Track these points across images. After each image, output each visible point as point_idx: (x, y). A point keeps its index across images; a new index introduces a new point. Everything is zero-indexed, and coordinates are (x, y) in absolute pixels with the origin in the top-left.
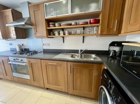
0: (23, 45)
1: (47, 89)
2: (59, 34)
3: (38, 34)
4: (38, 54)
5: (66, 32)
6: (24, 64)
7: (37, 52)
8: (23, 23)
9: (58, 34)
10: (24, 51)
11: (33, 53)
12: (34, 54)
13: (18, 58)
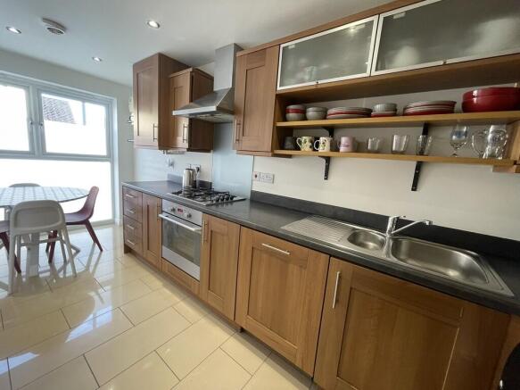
0: (198, 169)
1: (243, 330)
2: (315, 145)
4: (235, 203)
5: (344, 140)
6: (193, 229)
7: (232, 199)
8: (213, 108)
9: (310, 144)
10: (199, 188)
11: (222, 200)
12: (222, 204)
13: (183, 208)
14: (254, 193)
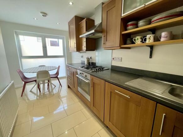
0: (91, 58)
2: (144, 40)
3: (108, 44)
4: (104, 71)
7: (103, 69)
9: (141, 40)
10: (91, 65)
11: (99, 69)
12: (99, 71)
13: (84, 73)
14: (112, 66)
